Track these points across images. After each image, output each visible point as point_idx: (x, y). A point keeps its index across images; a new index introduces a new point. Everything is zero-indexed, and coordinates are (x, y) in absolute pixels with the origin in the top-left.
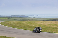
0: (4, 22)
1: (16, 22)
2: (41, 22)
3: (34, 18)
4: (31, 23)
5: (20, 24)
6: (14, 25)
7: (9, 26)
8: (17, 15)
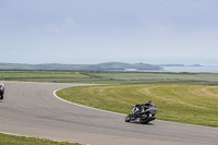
0: (70, 88)
1: (114, 88)
2: (212, 90)
3: (185, 73)
4: (173, 94)
5: (132, 96)
6: (110, 98)
7: (90, 105)
8: (119, 64)
